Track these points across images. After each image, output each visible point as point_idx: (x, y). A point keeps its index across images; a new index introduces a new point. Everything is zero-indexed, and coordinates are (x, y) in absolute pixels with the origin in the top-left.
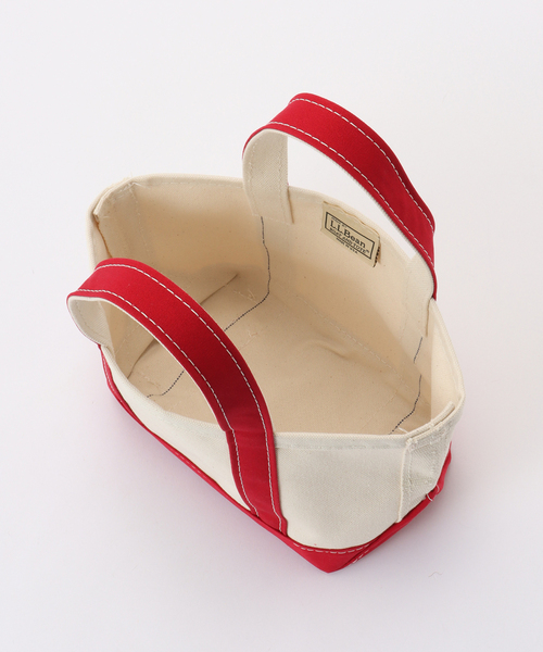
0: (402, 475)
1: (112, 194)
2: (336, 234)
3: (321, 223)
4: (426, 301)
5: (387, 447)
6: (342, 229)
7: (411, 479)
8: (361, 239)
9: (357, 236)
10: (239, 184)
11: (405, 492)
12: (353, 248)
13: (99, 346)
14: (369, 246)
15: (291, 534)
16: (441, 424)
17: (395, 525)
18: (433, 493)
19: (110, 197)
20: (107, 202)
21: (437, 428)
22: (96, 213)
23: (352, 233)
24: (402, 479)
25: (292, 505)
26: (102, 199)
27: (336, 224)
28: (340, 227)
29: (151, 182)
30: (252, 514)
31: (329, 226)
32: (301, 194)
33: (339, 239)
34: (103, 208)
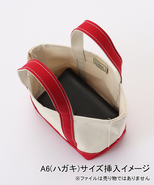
0: (109, 133)
1: (35, 48)
2: (96, 65)
3: (93, 61)
4: (119, 84)
5: (105, 123)
6: (98, 63)
7: (112, 134)
8: (103, 66)
9: (102, 65)
10: (70, 48)
11: (110, 138)
12: (101, 69)
13: (27, 88)
14: (105, 68)
15: (78, 147)
16: (121, 118)
17: (107, 148)
18: (118, 139)
19: (34, 49)
20: (33, 50)
21: (120, 119)
22: (30, 53)
23: (101, 64)
24: (109, 134)
25: (78, 138)
26: (32, 49)
27: (96, 62)
28: (97, 62)
29: (46, 46)
30: (68, 141)
31: (95, 62)
32: (87, 52)
33: (97, 66)
34: (32, 52)
